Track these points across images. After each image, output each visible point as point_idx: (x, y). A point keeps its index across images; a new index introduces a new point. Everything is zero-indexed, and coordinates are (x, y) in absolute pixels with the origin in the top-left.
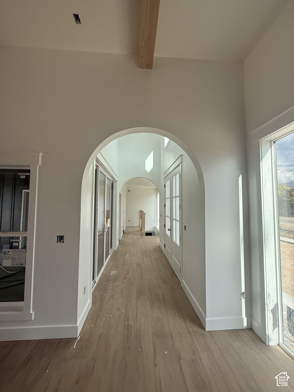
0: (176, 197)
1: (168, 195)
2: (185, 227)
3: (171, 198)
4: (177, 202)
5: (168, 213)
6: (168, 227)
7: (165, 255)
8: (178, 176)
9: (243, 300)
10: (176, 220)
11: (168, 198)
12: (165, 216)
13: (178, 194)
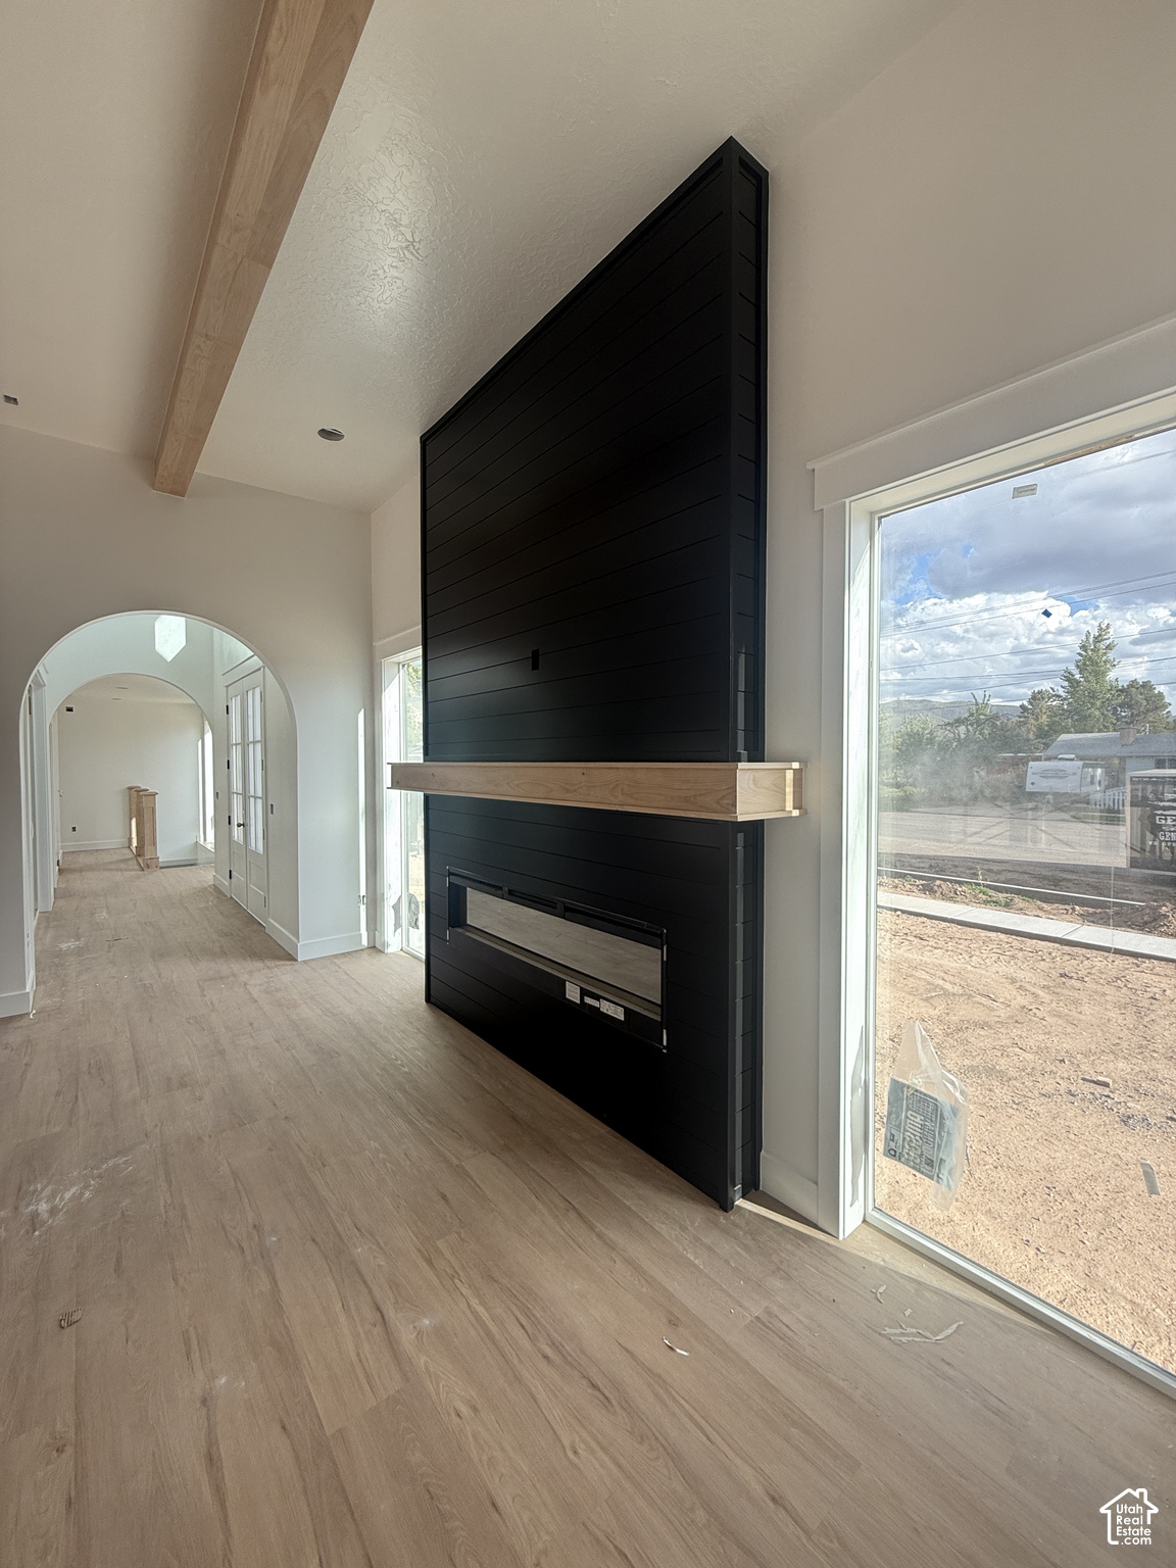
0: (254, 743)
1: (236, 736)
2: (272, 805)
3: (244, 745)
4: (256, 754)
5: (237, 786)
6: (237, 818)
7: (231, 898)
8: (258, 691)
9: (363, 908)
10: (255, 798)
11: (236, 745)
12: (230, 794)
13: (259, 738)
